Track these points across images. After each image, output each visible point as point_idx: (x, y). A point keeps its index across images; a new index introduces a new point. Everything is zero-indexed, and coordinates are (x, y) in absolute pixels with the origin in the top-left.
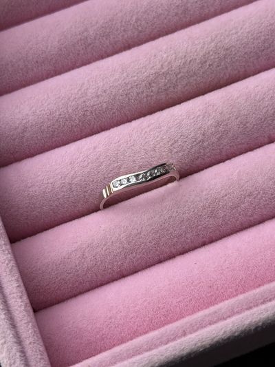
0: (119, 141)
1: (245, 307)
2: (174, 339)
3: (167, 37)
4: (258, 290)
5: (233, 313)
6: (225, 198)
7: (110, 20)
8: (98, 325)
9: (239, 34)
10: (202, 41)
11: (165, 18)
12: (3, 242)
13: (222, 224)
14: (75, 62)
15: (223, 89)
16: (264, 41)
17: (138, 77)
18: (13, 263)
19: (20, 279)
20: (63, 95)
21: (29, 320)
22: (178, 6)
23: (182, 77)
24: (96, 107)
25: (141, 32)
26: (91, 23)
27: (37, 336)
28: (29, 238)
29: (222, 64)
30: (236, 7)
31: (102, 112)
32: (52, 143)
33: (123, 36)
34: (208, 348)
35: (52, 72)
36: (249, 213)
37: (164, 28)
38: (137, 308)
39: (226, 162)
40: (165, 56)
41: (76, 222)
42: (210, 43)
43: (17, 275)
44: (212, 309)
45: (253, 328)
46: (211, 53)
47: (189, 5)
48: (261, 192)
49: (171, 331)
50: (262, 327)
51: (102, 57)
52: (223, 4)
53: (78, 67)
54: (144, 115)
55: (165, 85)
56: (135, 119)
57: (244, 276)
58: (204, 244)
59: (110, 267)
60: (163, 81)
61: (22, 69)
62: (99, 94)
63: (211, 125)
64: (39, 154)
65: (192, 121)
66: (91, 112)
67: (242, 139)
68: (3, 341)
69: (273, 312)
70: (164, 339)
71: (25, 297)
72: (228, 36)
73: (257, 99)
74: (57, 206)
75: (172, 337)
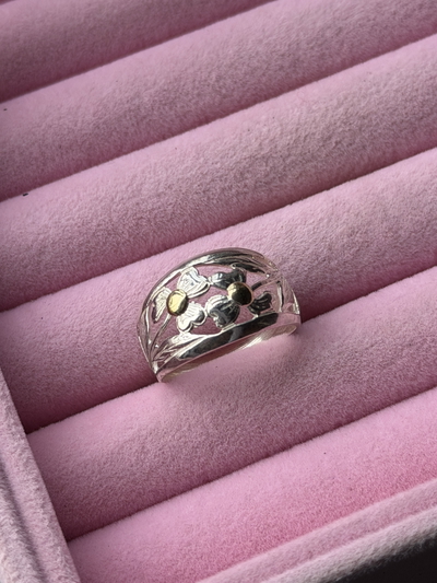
1: (406, 511)
2: (294, 565)
3: (266, 102)
4: (427, 485)
5: (388, 521)
6: (370, 351)
7: (176, 79)
8: (169, 556)
9: (382, 93)
10: (323, 106)
11: (264, 75)
12: (12, 421)
13: (367, 393)
14: (122, 147)
15: (358, 180)
16: (422, 104)
17: (222, 163)
18: (28, 454)
19: (40, 479)
20: (103, 194)
21: (56, 541)
22: (283, 55)
23: (293, 162)
24: (156, 212)
25: (225, 97)
26: (145, 85)
27: (71, 568)
28: (52, 426)
29: (357, 140)
30: (376, 54)
31: (165, 220)
32: (87, 271)
33: (197, 103)
34: (349, 577)
35: (84, 162)
36: (410, 374)
37: (261, 90)
38: (231, 527)
39: (370, 295)
40: (265, 130)
42: (336, 108)
43: (36, 471)
44: (354, 516)
45: (421, 542)
46: (338, 124)
47: (300, 53)
48: (429, 339)
49: (288, 552)
51: (164, 137)
52: (355, 50)
53: (126, 153)
54: (233, 224)
55: (267, 176)
56: (219, 230)
57: (404, 470)
58: (338, 425)
59: (187, 466)
60: (262, 169)
61: (36, 159)
62: (161, 191)
63: (342, 233)
65: (311, 227)
66: (149, 220)
67: (393, 256)
68: (15, 574)
70: (278, 565)
71: (49, 506)
72: (364, 97)
73: (414, 191)
74: (95, 367)
75: (291, 562)
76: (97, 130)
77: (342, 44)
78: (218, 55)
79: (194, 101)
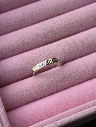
0: (35, 54)
1: (78, 111)
2: (54, 122)
3: (52, 19)
4: (82, 105)
5: (74, 113)
6: (72, 74)
7: (33, 13)
8: (28, 117)
10: (64, 20)
11: (51, 12)
13: (70, 83)
15: (71, 37)
16: (85, 21)
17: (42, 32)
19: (2, 101)
20: (17, 38)
21: (5, 115)
22: (56, 8)
23: (57, 32)
24: (28, 42)
25: (43, 17)
26: (26, 14)
27: (7, 121)
28: (4, 87)
29: (71, 28)
30: (75, 9)
31: (30, 44)
32: (13, 54)
33: (37, 18)
34: (66, 125)
35: (13, 30)
36: (80, 79)
37: (51, 16)
38: (41, 111)
39: (72, 61)
40: (51, 25)
41: (21, 82)
42: (67, 21)
44: (67, 111)
45: (81, 118)
46: (67, 24)
47: (60, 8)
48: (84, 72)
49: (53, 119)
50: (84, 118)
51: (30, 25)
52: (71, 8)
53: (22, 28)
54: (44, 45)
55: (51, 35)
56: (41, 46)
57: (78, 100)
58: (64, 89)
59: (32, 97)
61: (2, 29)
62: (29, 38)
63: (67, 49)
64: (8, 58)
65: (60, 47)
66: (26, 44)
67: (77, 54)
69: (87, 113)
70: (51, 122)
71: (3, 107)
72: (73, 19)
73: (82, 40)
74: (14, 76)
75: (54, 121)
76: (15, 23)
77: (68, 6)
78: (42, 8)
79: (36, 18)
